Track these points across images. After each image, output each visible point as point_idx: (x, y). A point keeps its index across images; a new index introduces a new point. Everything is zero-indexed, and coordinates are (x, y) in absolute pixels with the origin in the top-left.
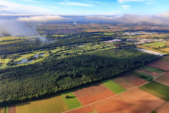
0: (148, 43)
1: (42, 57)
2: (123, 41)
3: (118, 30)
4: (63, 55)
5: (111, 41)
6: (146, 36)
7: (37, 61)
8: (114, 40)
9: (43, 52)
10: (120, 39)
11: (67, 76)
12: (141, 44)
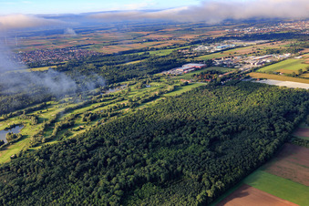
0: (267, 64)
1: (23, 137)
2: (209, 66)
3: (173, 41)
4: (81, 121)
5: (180, 70)
6: (249, 50)
7: (15, 150)
8: (186, 67)
9: (14, 121)
10: (197, 62)
11: (140, 181)
12: (255, 70)
